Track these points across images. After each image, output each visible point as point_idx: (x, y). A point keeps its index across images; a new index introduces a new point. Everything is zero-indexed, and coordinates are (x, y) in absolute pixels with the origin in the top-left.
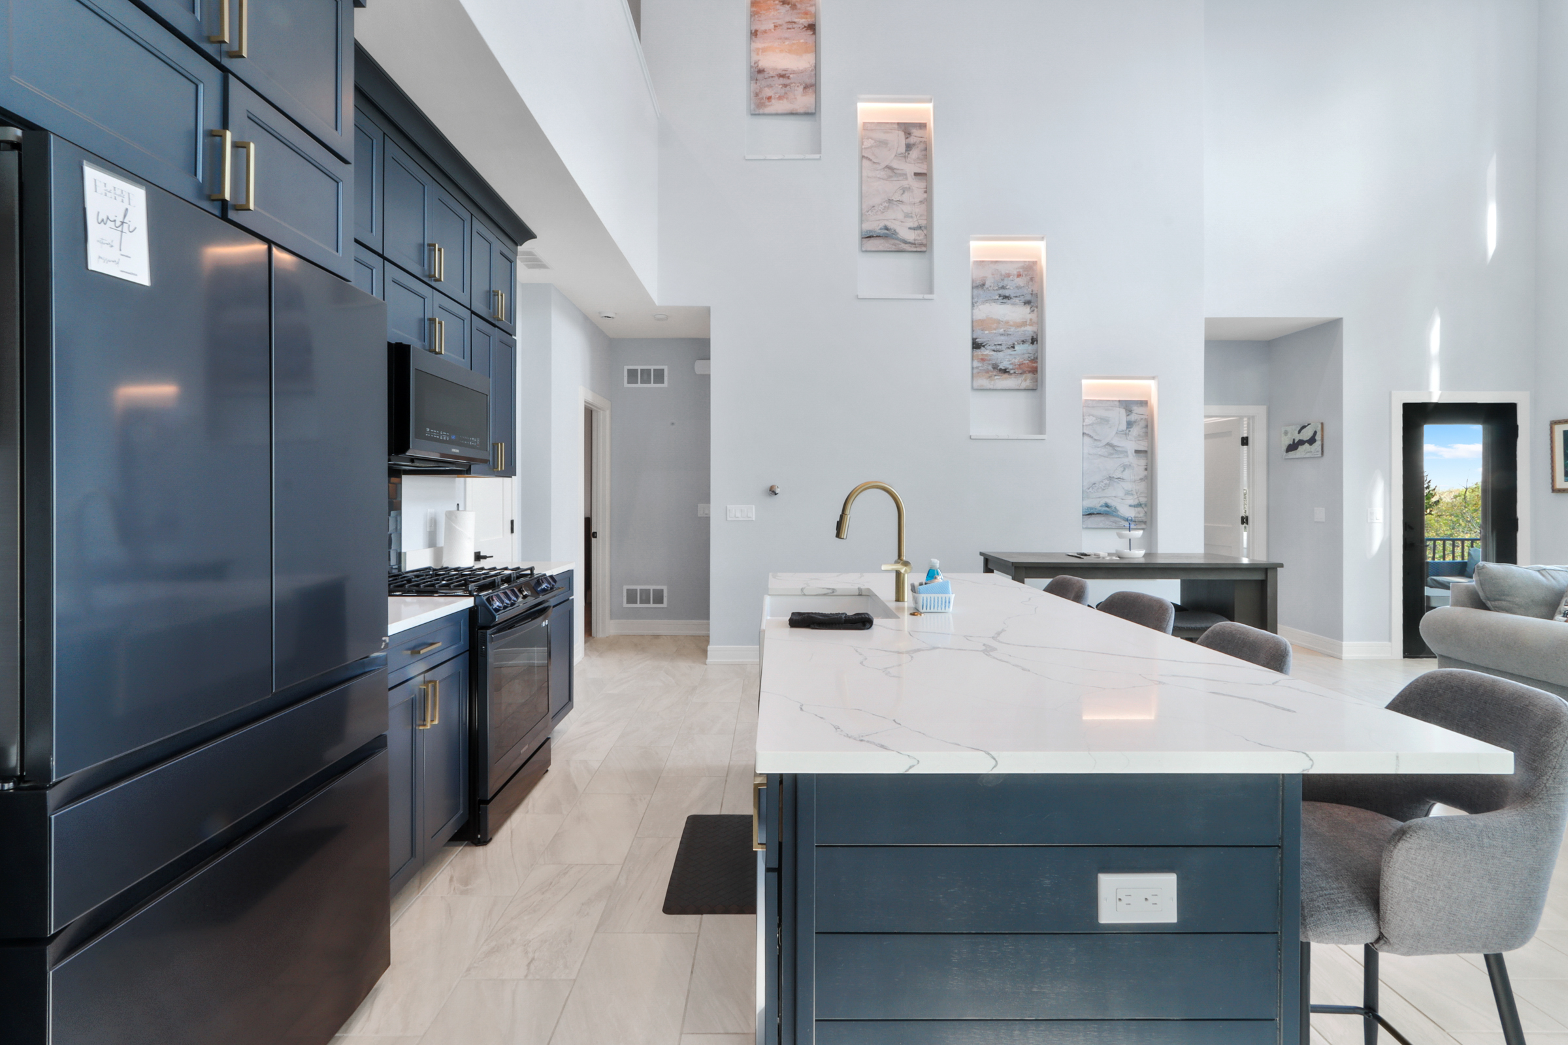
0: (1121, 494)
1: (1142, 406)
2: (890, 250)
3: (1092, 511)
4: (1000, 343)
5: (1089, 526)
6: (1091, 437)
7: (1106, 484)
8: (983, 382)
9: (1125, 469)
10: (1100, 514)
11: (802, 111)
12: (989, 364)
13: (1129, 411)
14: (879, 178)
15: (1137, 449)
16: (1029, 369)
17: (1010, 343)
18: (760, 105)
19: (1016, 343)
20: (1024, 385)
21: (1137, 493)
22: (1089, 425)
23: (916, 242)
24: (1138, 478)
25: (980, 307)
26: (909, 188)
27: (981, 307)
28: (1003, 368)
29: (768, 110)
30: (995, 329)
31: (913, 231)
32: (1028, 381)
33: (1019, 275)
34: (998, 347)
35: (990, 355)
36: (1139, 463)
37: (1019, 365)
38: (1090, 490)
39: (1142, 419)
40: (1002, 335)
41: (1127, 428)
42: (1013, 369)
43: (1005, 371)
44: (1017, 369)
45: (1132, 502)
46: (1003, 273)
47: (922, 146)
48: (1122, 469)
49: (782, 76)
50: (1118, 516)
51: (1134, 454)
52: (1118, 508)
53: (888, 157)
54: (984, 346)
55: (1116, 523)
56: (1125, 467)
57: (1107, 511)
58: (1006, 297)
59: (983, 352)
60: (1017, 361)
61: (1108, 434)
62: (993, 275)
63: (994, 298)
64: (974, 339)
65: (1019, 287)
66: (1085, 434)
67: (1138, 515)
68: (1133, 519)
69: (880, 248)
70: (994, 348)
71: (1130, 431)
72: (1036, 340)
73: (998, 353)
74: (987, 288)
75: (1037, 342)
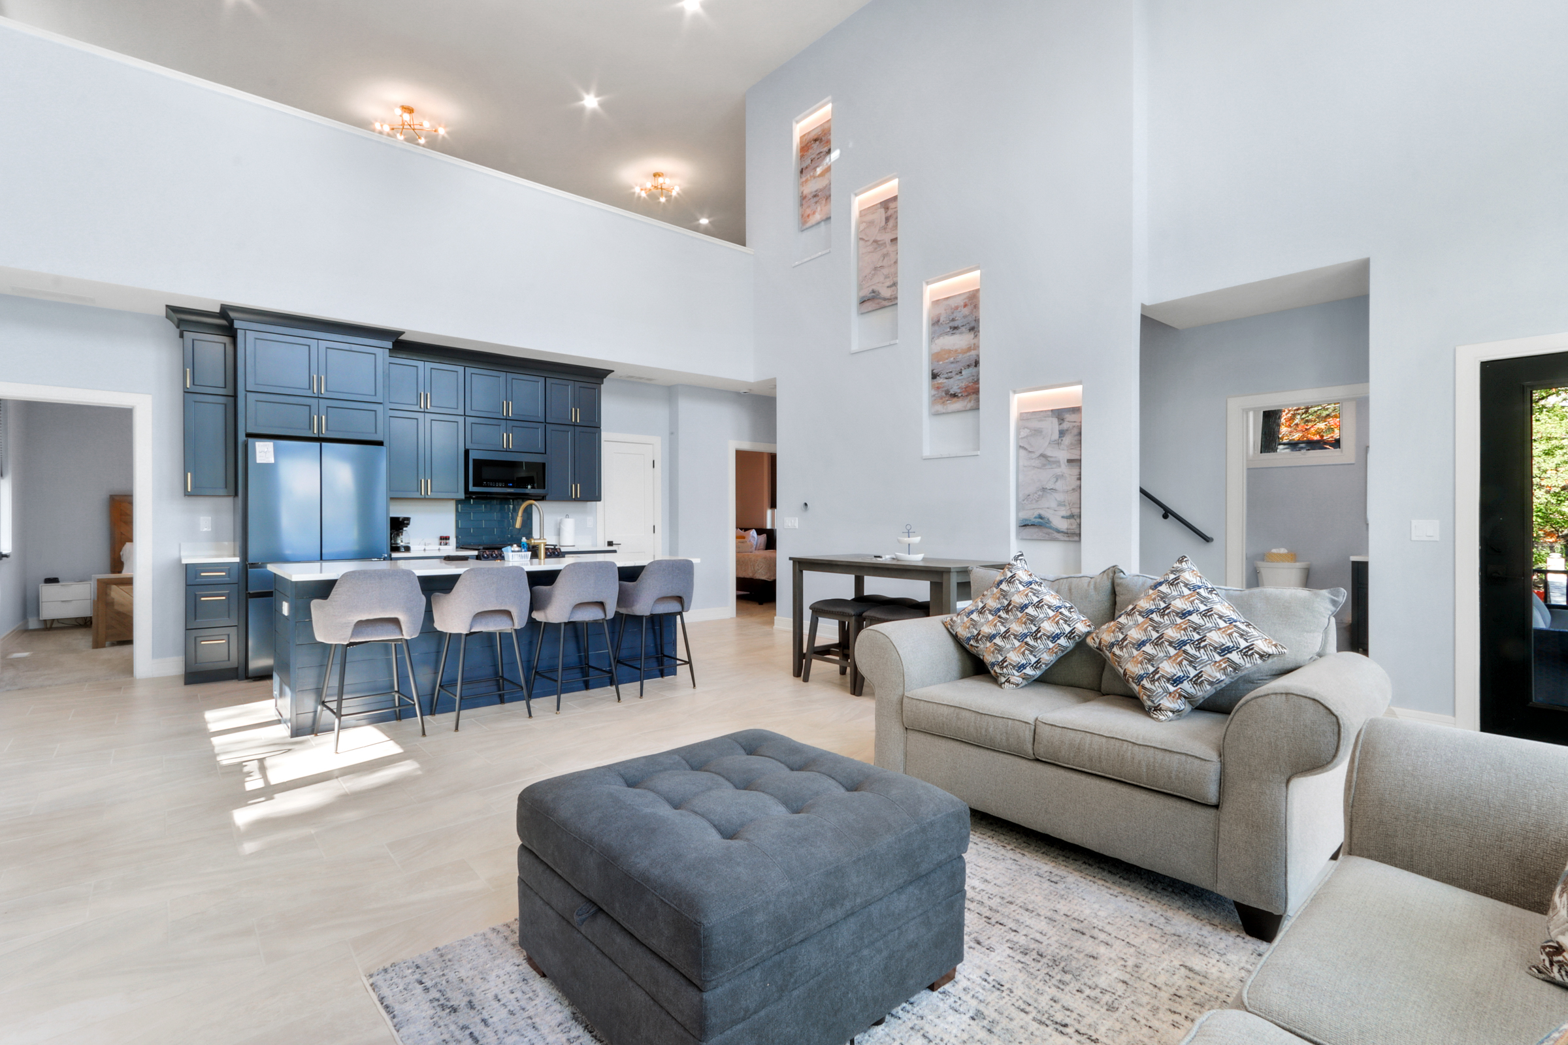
0: (1053, 504)
1: (1074, 413)
2: (876, 308)
3: (1026, 523)
6: (1026, 449)
7: (1039, 495)
8: (939, 408)
9: (1057, 479)
10: (1035, 525)
11: (823, 219)
12: (943, 391)
13: (1061, 420)
14: (869, 252)
15: (1069, 458)
16: (973, 391)
17: (958, 369)
18: (804, 223)
19: (963, 368)
20: (969, 406)
21: (1069, 504)
22: (1024, 438)
23: (891, 297)
24: (1071, 488)
26: (887, 254)
27: (937, 341)
28: (953, 393)
29: (808, 225)
30: (947, 359)
31: (888, 289)
32: (972, 402)
33: (965, 306)
35: (943, 383)
36: (1071, 472)
37: (965, 388)
38: (1025, 502)
39: (1074, 426)
40: (952, 363)
41: (1059, 437)
42: (960, 393)
43: (954, 396)
44: (964, 391)
45: (1064, 513)
46: (953, 306)
47: (895, 216)
48: (1055, 479)
49: (814, 197)
50: (1050, 528)
51: (1067, 464)
52: (1051, 519)
53: (874, 233)
54: (939, 376)
55: (1049, 535)
56: (1058, 478)
57: (1040, 522)
58: (955, 328)
59: (940, 380)
60: (963, 385)
61: (1042, 445)
62: (945, 310)
63: (946, 331)
64: (932, 371)
65: (965, 317)
66: (1020, 446)
67: (1070, 527)
68: (1066, 531)
69: (870, 309)
70: (946, 376)
71: (1062, 440)
72: (976, 363)
73: (950, 380)
74: (942, 324)
75: (977, 365)
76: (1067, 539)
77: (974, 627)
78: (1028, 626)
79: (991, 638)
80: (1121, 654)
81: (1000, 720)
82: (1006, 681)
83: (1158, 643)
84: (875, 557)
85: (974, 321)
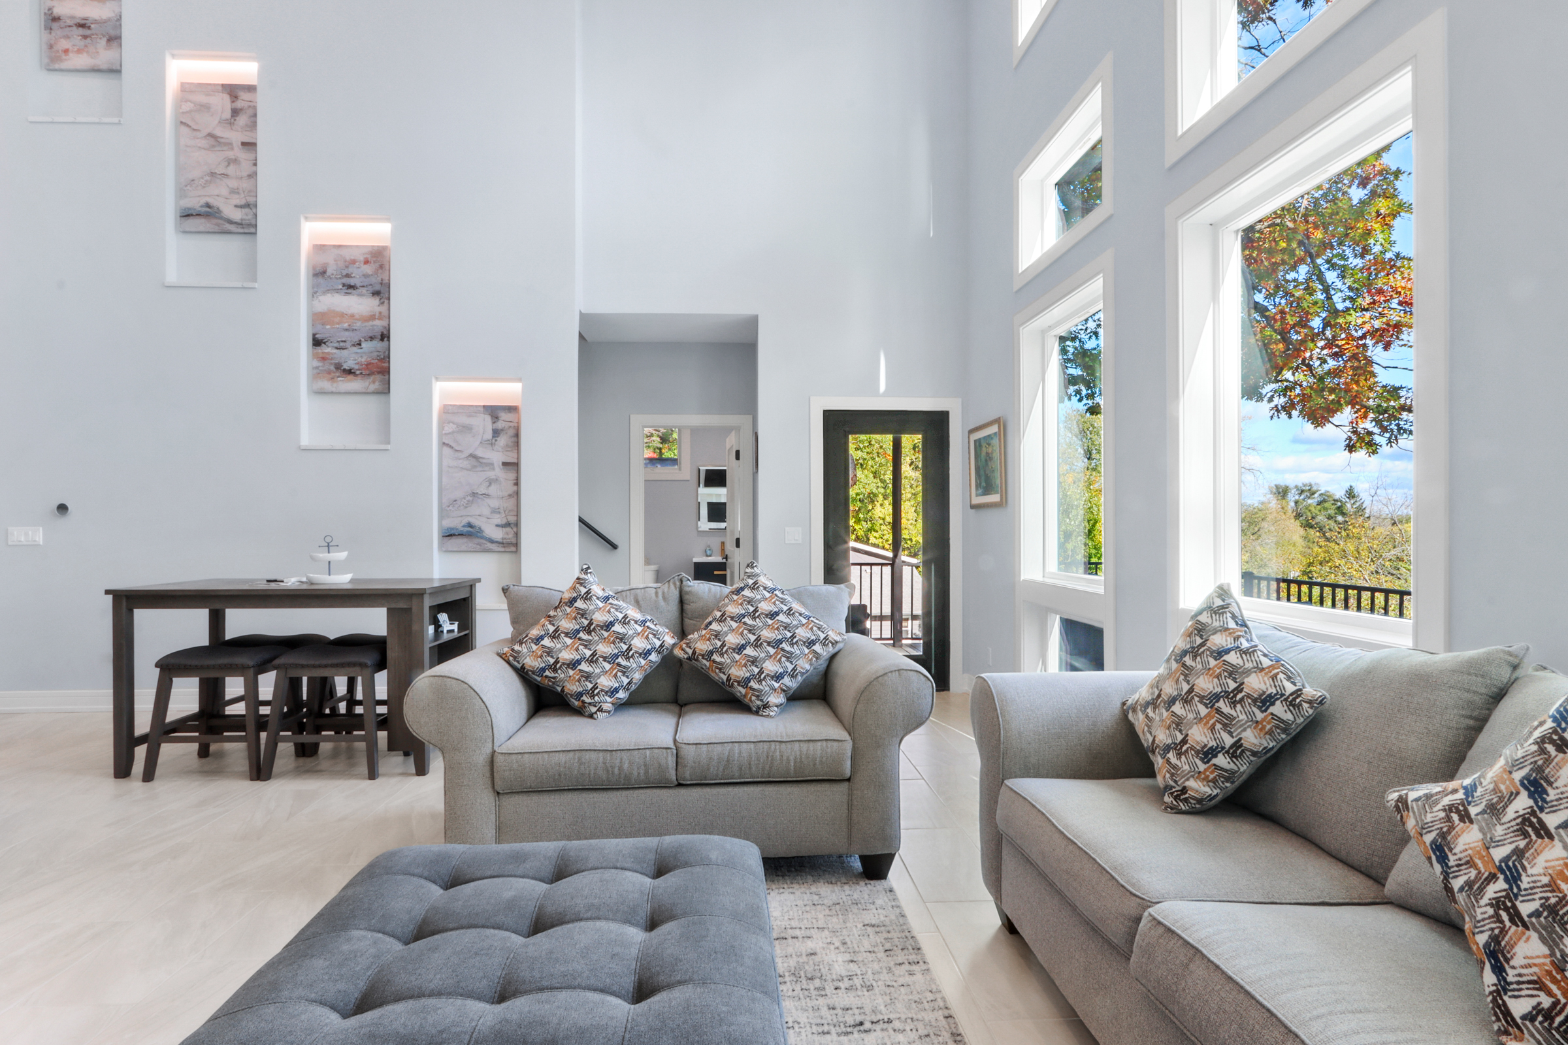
0: (486, 511)
1: (510, 412)
2: (213, 230)
3: (452, 532)
4: (344, 339)
5: (450, 549)
6: (451, 447)
7: (468, 501)
8: (326, 385)
9: (490, 484)
10: (462, 535)
11: (104, 67)
12: (331, 364)
13: (495, 418)
14: (200, 147)
15: (504, 461)
16: (379, 370)
17: (356, 340)
18: (55, 59)
19: (363, 340)
20: (372, 387)
22: (449, 434)
23: (244, 222)
24: (506, 494)
25: (320, 298)
26: (236, 160)
27: (322, 298)
28: (347, 368)
29: (64, 65)
30: (338, 324)
31: (239, 209)
32: (377, 383)
33: (366, 262)
34: (342, 344)
35: (332, 353)
36: (507, 476)
37: (367, 365)
38: (451, 508)
39: (510, 427)
40: (346, 330)
41: (493, 437)
42: (359, 370)
43: (350, 372)
44: (364, 369)
45: (499, 521)
46: (348, 259)
47: (250, 112)
48: (488, 483)
49: (81, 25)
50: (483, 538)
51: (502, 467)
52: (483, 528)
53: (210, 123)
54: (325, 343)
55: (480, 545)
56: (490, 482)
57: (470, 532)
58: (351, 287)
59: (325, 349)
60: (363, 360)
61: (471, 444)
62: (335, 261)
63: (336, 287)
64: (314, 335)
65: (366, 276)
66: (444, 443)
67: (506, 536)
68: (501, 540)
69: (202, 229)
70: (337, 345)
71: (496, 440)
72: (385, 336)
73: (342, 351)
74: (329, 277)
75: (386, 339)
76: (503, 550)
77: (548, 655)
78: (618, 645)
79: (574, 665)
80: (723, 660)
81: (636, 752)
82: (598, 710)
83: (757, 644)
84: (268, 581)
85: (381, 284)
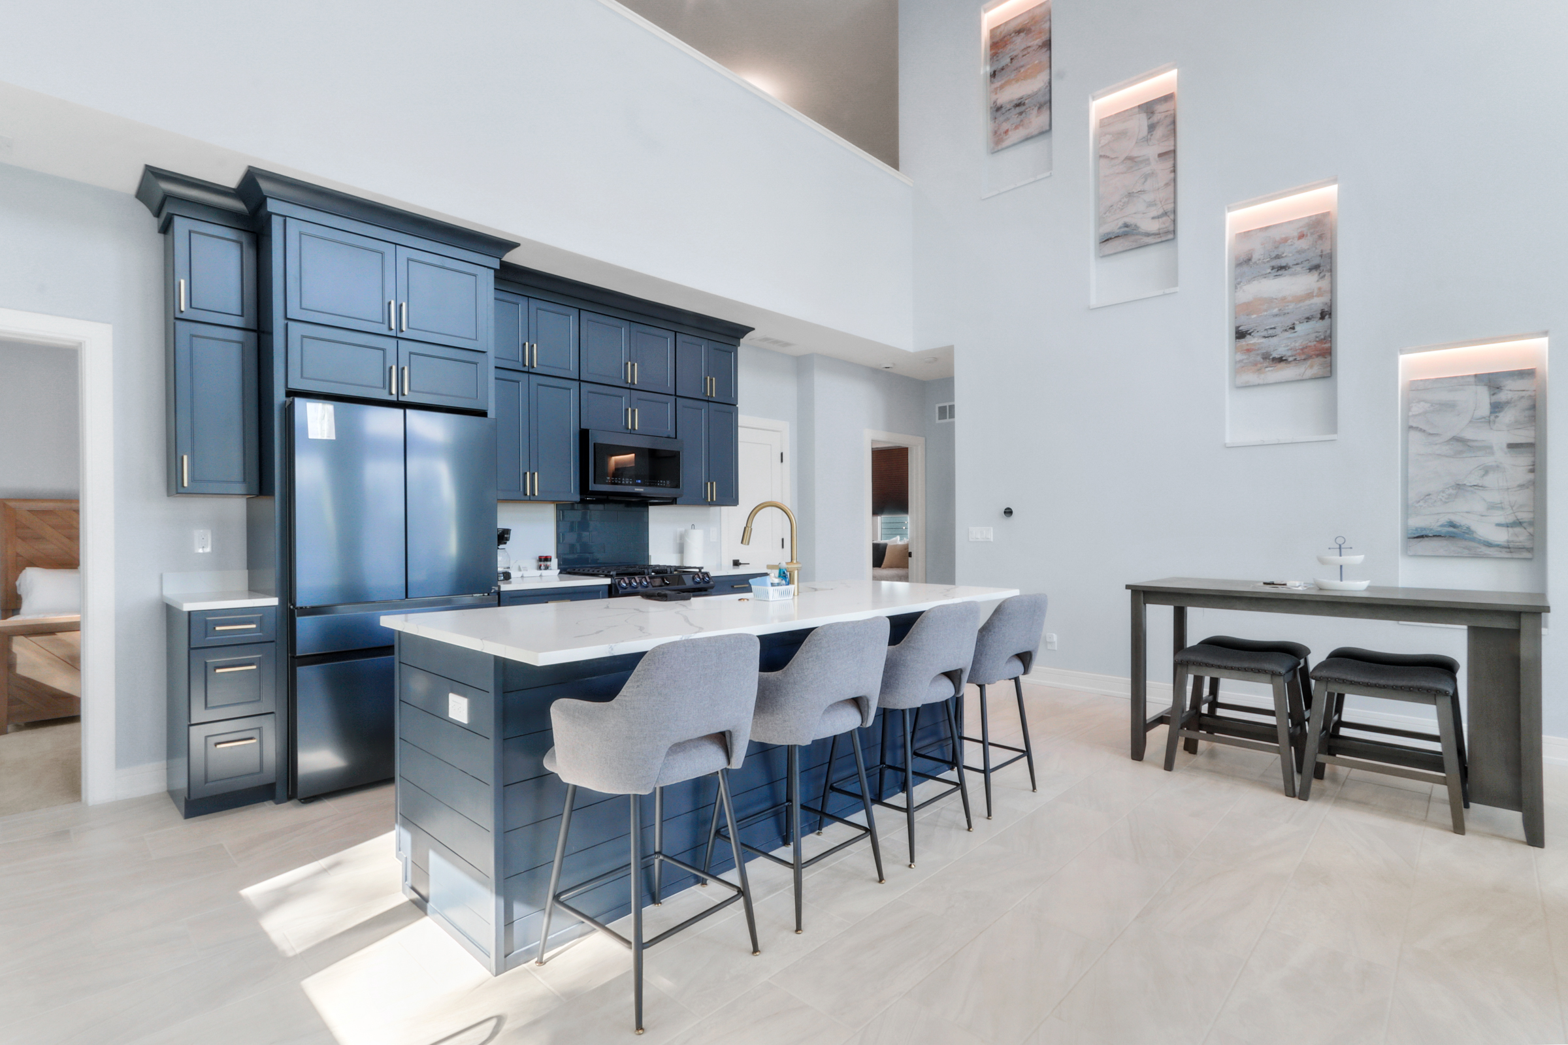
0: (1479, 507)
1: (1523, 378)
2: (1131, 247)
3: (1425, 533)
4: (1273, 326)
5: (1420, 554)
6: (1421, 430)
7: (1450, 495)
8: (1251, 377)
9: (1487, 472)
10: (1439, 536)
11: (1036, 132)
12: (1258, 355)
13: (1496, 389)
14: (1118, 173)
15: (1512, 442)
16: (1318, 352)
17: (1289, 324)
18: (999, 141)
19: (1297, 322)
20: (1310, 373)
22: (1419, 415)
23: (1161, 231)
24: (1514, 484)
25: (1245, 288)
26: (1153, 173)
27: (1247, 287)
28: (1278, 356)
29: (1006, 143)
30: (1266, 311)
31: (1157, 220)
32: (1318, 368)
33: (1301, 236)
34: (1270, 332)
35: (1259, 344)
36: (1517, 462)
37: (1302, 349)
38: (1420, 503)
39: (1523, 397)
40: (1276, 315)
41: (1491, 413)
42: (1292, 356)
43: (1281, 360)
44: (1299, 354)
45: (1502, 520)
46: (1278, 238)
47: (1169, 120)
48: (1482, 472)
49: (1018, 105)
50: (1474, 540)
51: (1506, 450)
52: (1473, 528)
53: (1128, 147)
54: (1250, 334)
55: (1469, 549)
56: (1488, 470)
57: (1452, 532)
58: (1282, 268)
59: (1250, 341)
60: (1298, 345)
61: (1455, 424)
62: (1262, 245)
63: (1264, 272)
64: (1237, 328)
65: (1300, 252)
66: (1411, 427)
67: (1511, 539)
68: (1506, 544)
69: (1120, 249)
70: (1265, 333)
71: (1497, 417)
72: (1326, 314)
73: (1271, 339)
74: (1255, 263)
75: (1327, 316)
76: (1509, 555)
85: (1321, 256)
